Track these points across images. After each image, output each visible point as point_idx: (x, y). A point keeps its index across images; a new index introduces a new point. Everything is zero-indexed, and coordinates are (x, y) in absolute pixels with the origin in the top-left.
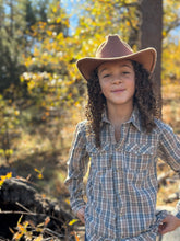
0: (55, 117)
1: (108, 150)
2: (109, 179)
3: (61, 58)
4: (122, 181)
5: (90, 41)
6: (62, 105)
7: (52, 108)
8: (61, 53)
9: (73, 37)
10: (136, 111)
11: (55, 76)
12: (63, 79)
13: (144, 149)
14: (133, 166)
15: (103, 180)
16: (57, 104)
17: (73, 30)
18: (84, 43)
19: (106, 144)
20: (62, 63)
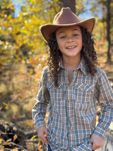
0: (8, 69)
1: (62, 87)
2: (63, 107)
3: (11, 32)
4: (72, 108)
5: (30, 21)
6: (13, 62)
7: (6, 64)
8: (10, 29)
9: (18, 18)
10: (83, 61)
11: (7, 43)
12: (13, 45)
13: (88, 87)
14: (79, 99)
15: (59, 108)
16: (9, 61)
17: (18, 13)
18: (26, 22)
19: (61, 83)
20: (11, 35)
